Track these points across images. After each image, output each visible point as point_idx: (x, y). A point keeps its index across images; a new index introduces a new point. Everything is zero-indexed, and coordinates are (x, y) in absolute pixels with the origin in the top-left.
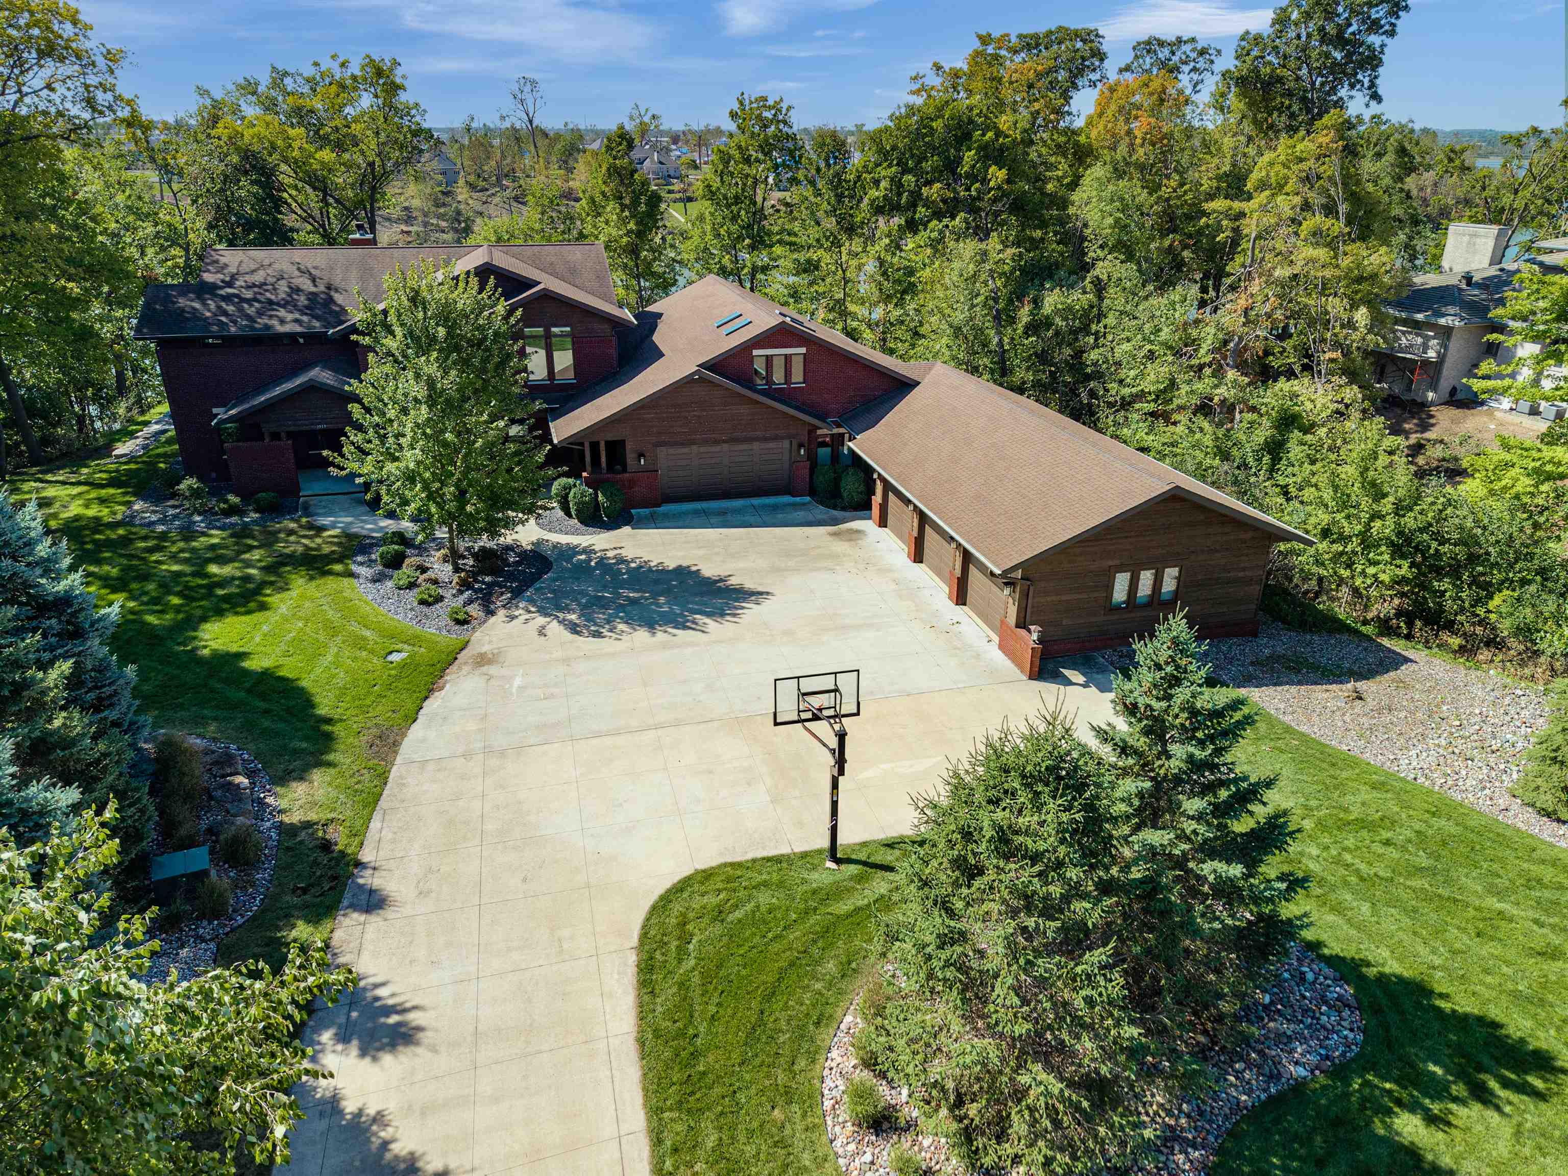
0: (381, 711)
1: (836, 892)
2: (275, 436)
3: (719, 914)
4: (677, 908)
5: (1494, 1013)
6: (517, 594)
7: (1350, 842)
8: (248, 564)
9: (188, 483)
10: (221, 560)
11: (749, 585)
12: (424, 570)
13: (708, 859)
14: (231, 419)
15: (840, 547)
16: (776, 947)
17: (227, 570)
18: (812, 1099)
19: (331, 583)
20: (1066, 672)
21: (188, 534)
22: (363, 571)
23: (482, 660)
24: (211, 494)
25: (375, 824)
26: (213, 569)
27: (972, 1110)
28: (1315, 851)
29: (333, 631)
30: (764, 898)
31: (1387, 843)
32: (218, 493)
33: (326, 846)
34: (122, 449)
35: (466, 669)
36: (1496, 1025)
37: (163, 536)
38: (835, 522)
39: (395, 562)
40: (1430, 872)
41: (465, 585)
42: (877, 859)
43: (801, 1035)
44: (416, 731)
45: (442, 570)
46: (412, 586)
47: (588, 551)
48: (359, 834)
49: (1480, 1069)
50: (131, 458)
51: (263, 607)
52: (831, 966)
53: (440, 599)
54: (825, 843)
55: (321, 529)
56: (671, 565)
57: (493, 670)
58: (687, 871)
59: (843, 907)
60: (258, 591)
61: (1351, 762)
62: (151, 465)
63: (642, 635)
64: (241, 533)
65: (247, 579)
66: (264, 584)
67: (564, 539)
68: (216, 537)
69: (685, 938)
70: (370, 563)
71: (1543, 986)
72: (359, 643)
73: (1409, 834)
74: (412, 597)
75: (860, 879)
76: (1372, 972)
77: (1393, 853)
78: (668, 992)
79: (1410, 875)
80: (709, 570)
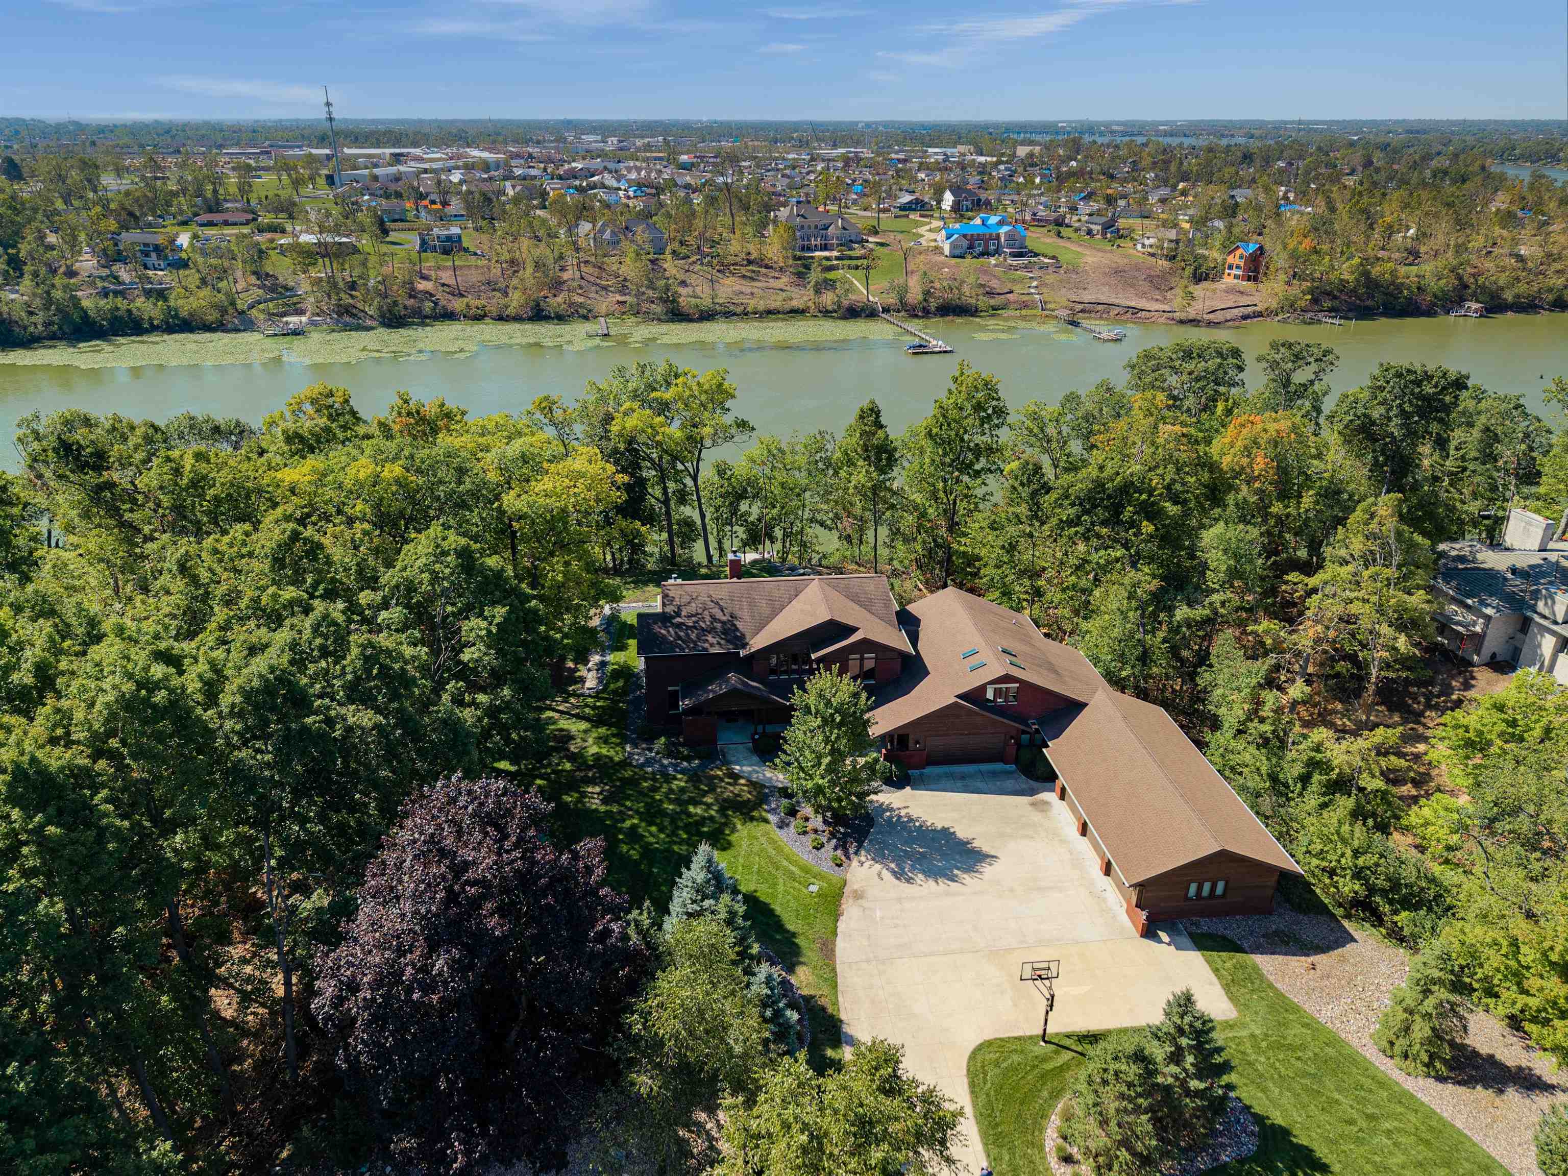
0: (819, 928)
1: (1045, 1059)
2: (709, 714)
3: (997, 1064)
4: (979, 1058)
5: (1315, 1146)
6: (860, 843)
7: (1281, 1057)
11: (985, 848)
12: (807, 821)
13: (989, 1035)
15: (1036, 817)
16: (1022, 1082)
18: (1041, 1148)
20: (1161, 933)
21: (665, 776)
22: (771, 818)
23: (857, 895)
25: (840, 999)
27: (1101, 1159)
28: (1262, 1059)
30: (1016, 1058)
31: (1299, 1059)
33: (824, 1011)
34: (589, 682)
35: (851, 901)
36: (1312, 1151)
38: (1032, 792)
40: (1313, 1076)
41: (831, 834)
42: (1062, 1043)
43: (1035, 1122)
44: (840, 943)
45: (817, 820)
46: (805, 833)
47: (890, 808)
48: (835, 1002)
49: (1298, 1167)
50: (598, 693)
52: (1045, 1094)
53: (822, 845)
54: (1041, 1032)
55: (736, 778)
56: (939, 825)
57: (865, 903)
58: (980, 1041)
59: (1050, 1066)
60: (722, 830)
61: (1296, 1009)
62: (615, 703)
65: (712, 819)
66: (722, 824)
69: (986, 1074)
70: (773, 811)
71: (1341, 1136)
72: (792, 876)
73: (1311, 1054)
74: (807, 841)
75: (1056, 1053)
76: (1269, 1122)
77: (1299, 1064)
78: (982, 1098)
79: (1303, 1077)
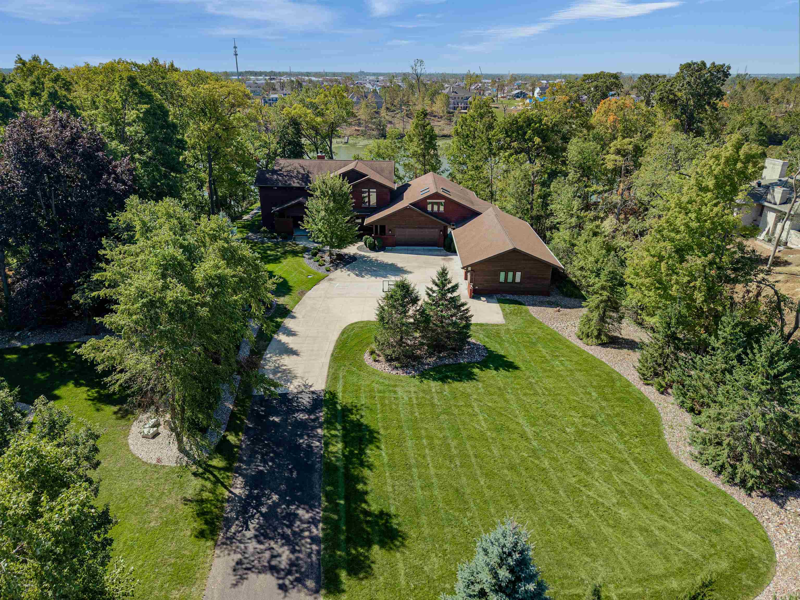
0: (303, 287)
2: (288, 217)
5: (516, 362)
6: (345, 266)
8: (278, 251)
9: (264, 228)
10: (271, 250)
11: (409, 270)
12: (322, 257)
14: (277, 211)
15: (442, 262)
17: (272, 253)
19: (297, 258)
20: (482, 298)
21: (263, 243)
22: (307, 256)
23: (330, 280)
24: (269, 232)
25: (297, 306)
26: (269, 252)
29: (296, 270)
31: (529, 337)
32: (271, 232)
33: (286, 308)
34: (245, 217)
35: (326, 281)
36: (513, 363)
37: (257, 243)
38: (446, 256)
39: (315, 255)
41: (331, 262)
44: (310, 292)
45: (327, 258)
46: (318, 261)
47: (368, 257)
48: (293, 307)
49: (501, 367)
50: (248, 220)
51: (280, 262)
53: (324, 265)
55: (297, 245)
56: (390, 263)
57: (333, 282)
60: (279, 258)
62: (253, 223)
63: (373, 278)
64: (276, 244)
65: (277, 255)
66: (281, 257)
67: (363, 253)
68: (270, 244)
70: (309, 255)
72: (302, 273)
73: (537, 336)
74: (317, 264)
76: (495, 353)
80: (399, 265)
